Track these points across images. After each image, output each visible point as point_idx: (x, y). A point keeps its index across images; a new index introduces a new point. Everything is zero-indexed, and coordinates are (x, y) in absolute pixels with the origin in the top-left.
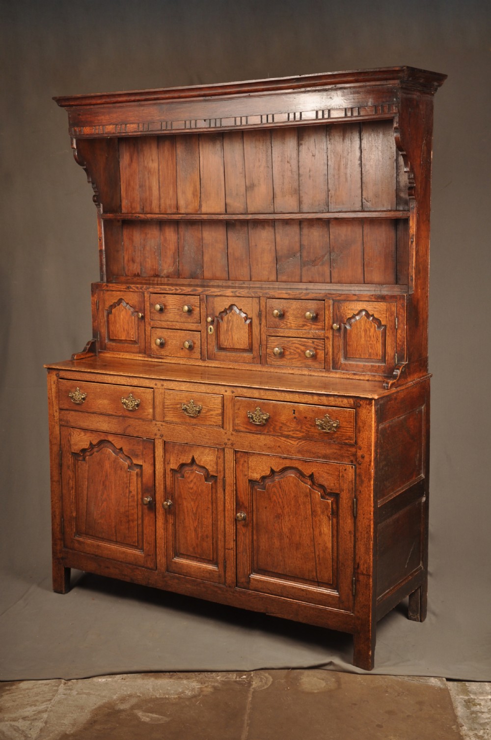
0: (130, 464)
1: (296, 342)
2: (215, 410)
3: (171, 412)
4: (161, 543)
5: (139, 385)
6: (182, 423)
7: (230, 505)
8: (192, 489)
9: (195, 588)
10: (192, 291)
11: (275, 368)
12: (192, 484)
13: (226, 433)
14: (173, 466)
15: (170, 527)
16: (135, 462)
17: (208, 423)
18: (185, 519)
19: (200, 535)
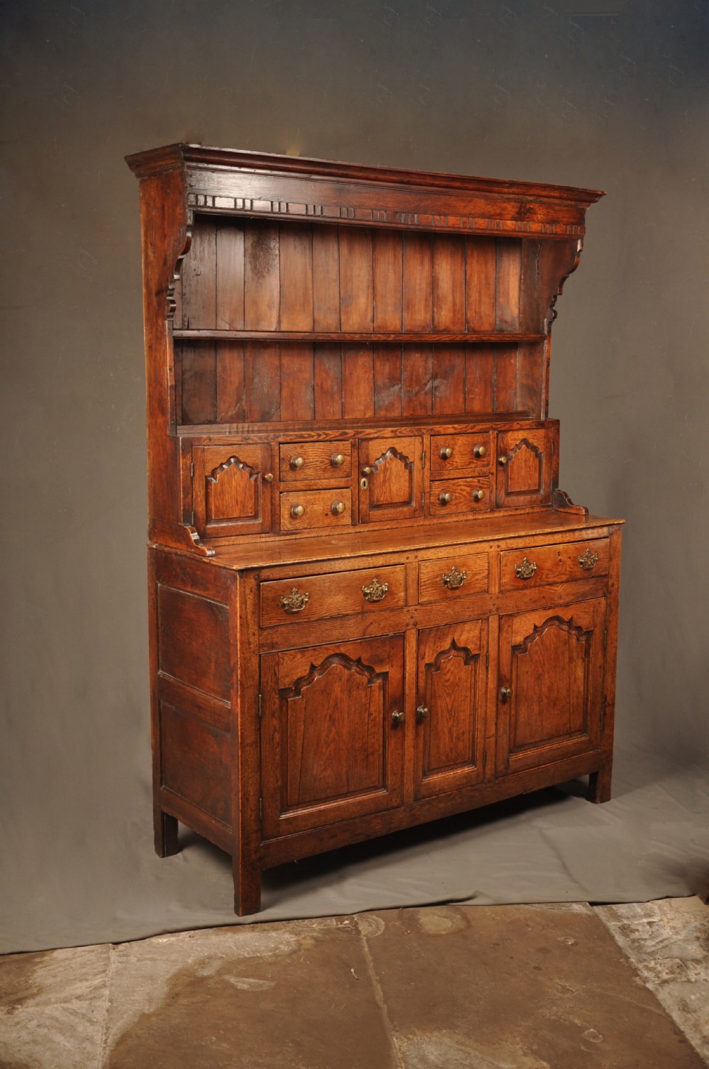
0: (369, 677)
1: (462, 484)
2: (480, 573)
3: (430, 589)
4: (409, 767)
5: (385, 564)
6: (443, 600)
7: (492, 685)
8: (448, 681)
9: (449, 804)
10: (342, 434)
11: (439, 518)
12: (450, 673)
13: (491, 598)
14: (429, 659)
15: (421, 740)
16: (378, 670)
17: (472, 592)
18: (438, 722)
19: (455, 735)
